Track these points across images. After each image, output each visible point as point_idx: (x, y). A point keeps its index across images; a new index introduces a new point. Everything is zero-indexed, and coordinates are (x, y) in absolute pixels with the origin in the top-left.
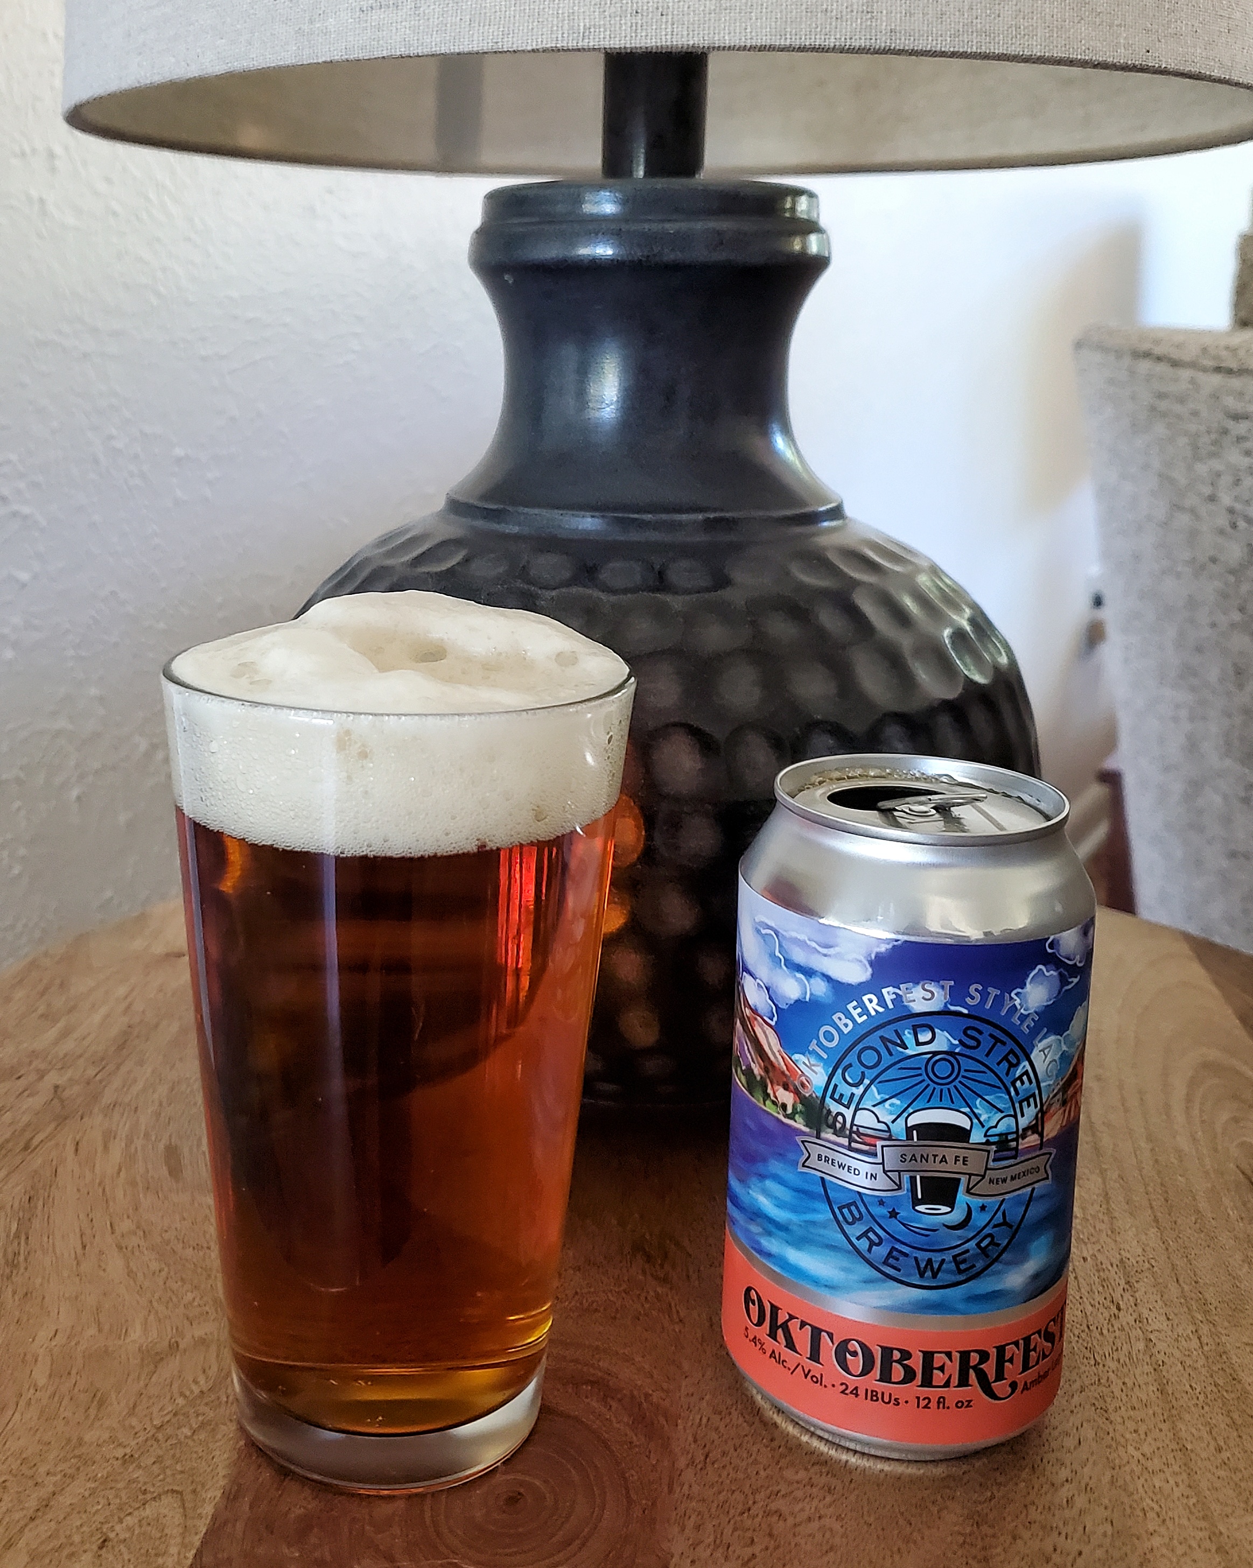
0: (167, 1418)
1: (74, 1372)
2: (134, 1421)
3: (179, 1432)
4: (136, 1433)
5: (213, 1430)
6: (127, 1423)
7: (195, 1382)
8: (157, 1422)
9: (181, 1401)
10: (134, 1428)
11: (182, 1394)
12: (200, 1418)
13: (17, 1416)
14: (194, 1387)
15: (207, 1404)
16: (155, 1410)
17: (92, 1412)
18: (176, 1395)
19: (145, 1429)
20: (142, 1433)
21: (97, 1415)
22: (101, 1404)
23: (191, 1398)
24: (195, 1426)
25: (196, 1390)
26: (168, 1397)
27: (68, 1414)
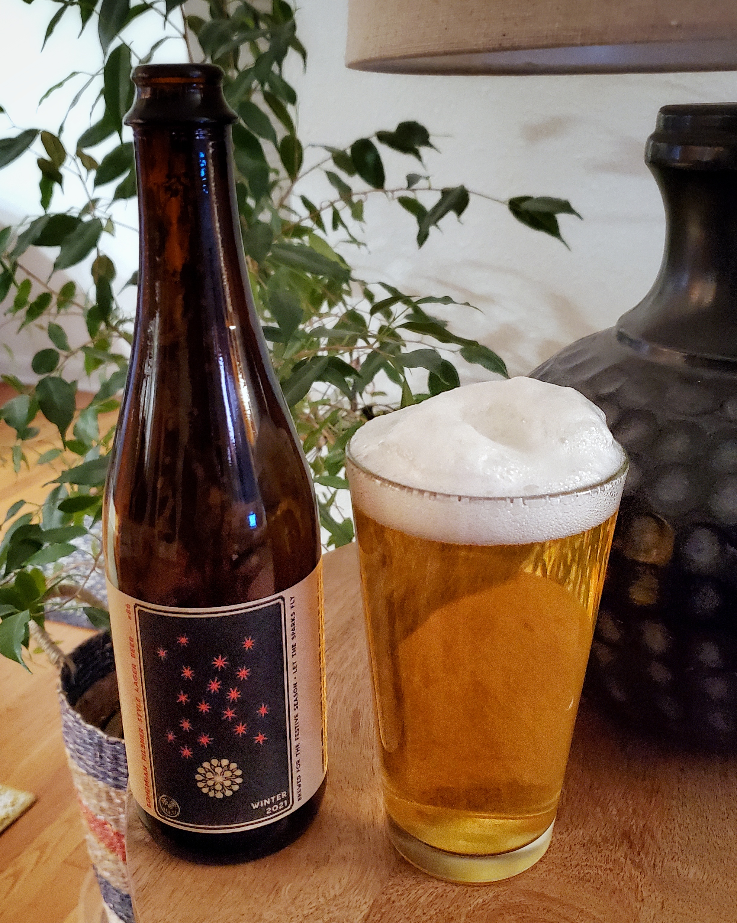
0: (311, 911)
2: (292, 909)
4: (292, 918)
6: (289, 909)
7: (333, 888)
8: (306, 912)
9: (322, 900)
10: (291, 913)
11: (324, 895)
13: (231, 892)
14: (332, 892)
15: (335, 906)
16: (307, 902)
17: (271, 897)
18: (321, 896)
19: (298, 916)
21: (273, 901)
22: (277, 892)
23: (328, 899)
25: (332, 895)
26: (315, 896)
27: (257, 896)
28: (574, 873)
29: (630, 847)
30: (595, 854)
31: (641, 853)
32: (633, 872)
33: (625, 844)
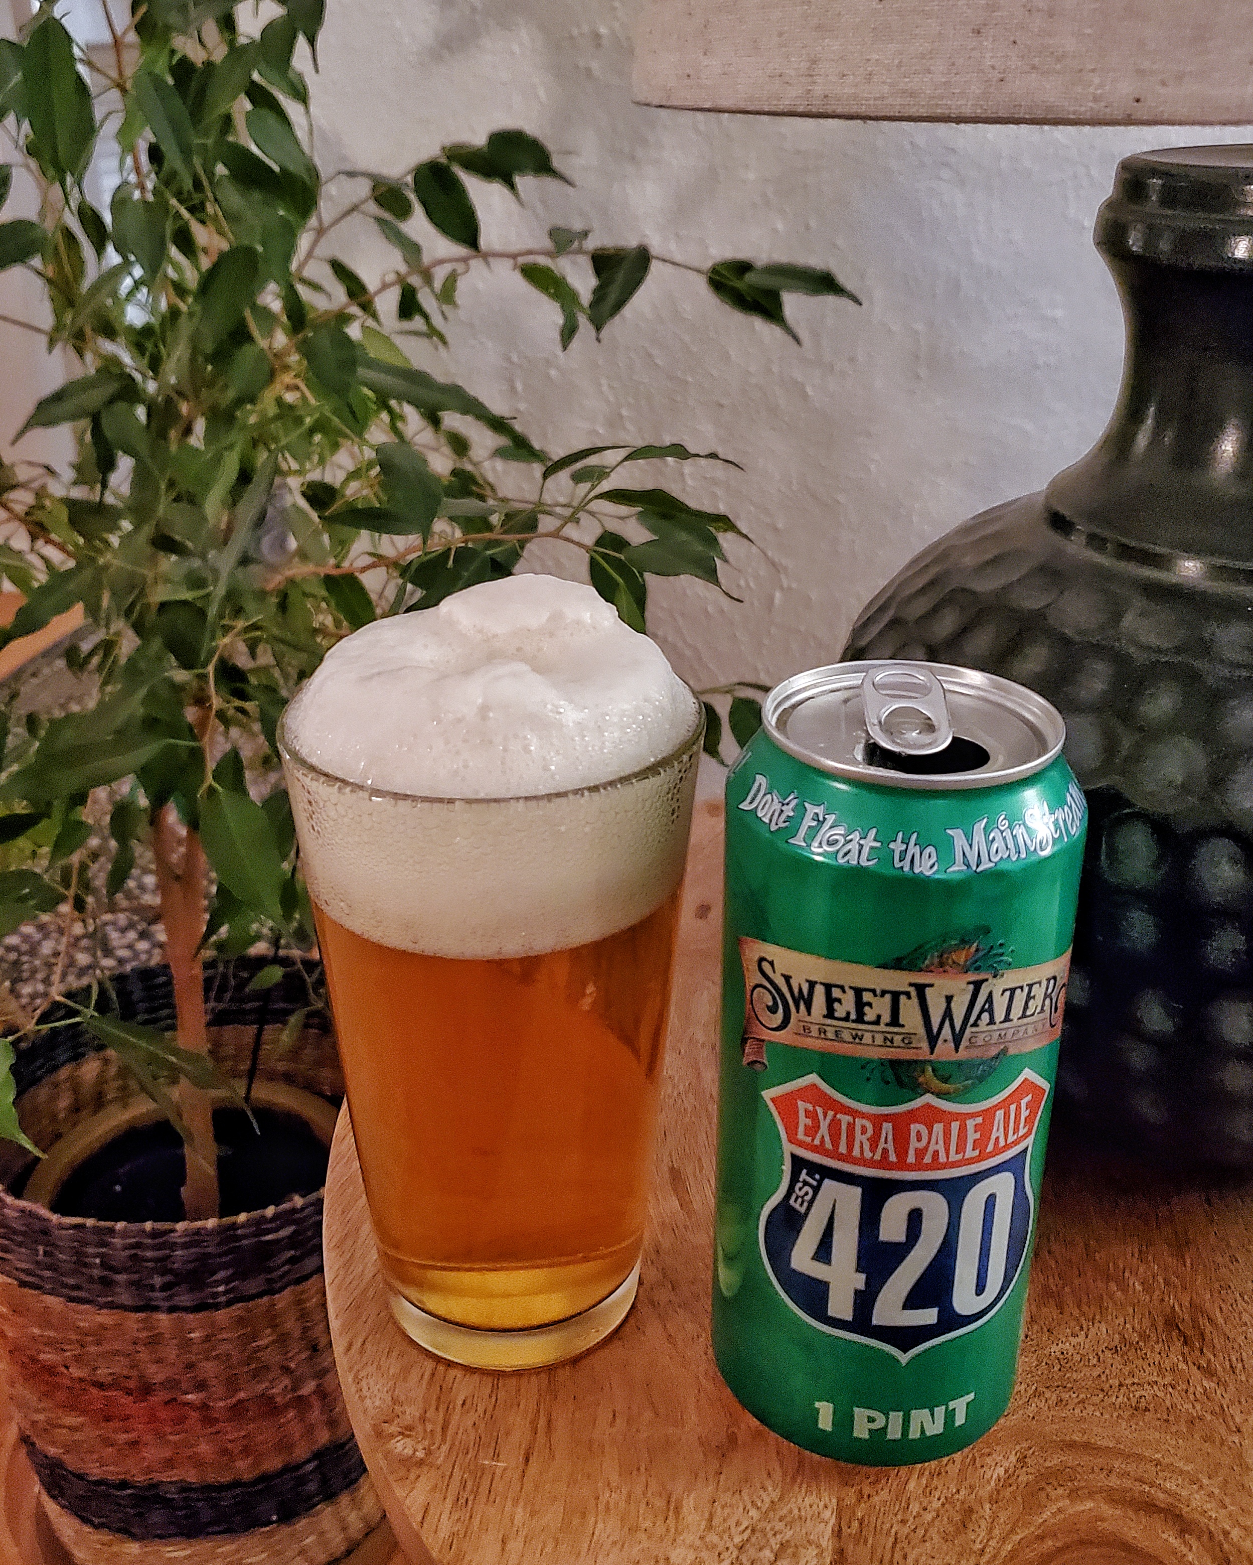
0: (745, 1536)
1: (642, 1469)
2: (713, 1538)
3: (761, 1554)
4: (719, 1554)
5: (794, 1555)
8: (737, 1540)
9: (753, 1513)
10: (715, 1546)
12: (779, 1537)
13: (600, 1525)
14: (764, 1496)
15: (780, 1519)
16: (732, 1522)
17: (671, 1521)
18: (749, 1506)
20: (725, 1555)
21: (676, 1530)
24: (776, 1547)
25: (767, 1500)
26: (741, 1509)
28: (1120, 1400)
29: (1185, 1343)
30: (1140, 1362)
31: (1205, 1351)
32: (1205, 1383)
33: (1175, 1340)
